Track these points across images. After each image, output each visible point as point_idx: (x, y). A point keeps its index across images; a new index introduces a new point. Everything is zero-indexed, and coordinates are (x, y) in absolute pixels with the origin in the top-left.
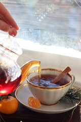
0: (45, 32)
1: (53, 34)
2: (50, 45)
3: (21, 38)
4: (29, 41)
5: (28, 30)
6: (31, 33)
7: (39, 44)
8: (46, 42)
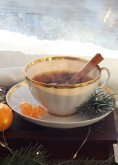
0: (46, 18)
1: (59, 20)
2: (54, 39)
3: (6, 29)
4: (19, 34)
5: (17, 15)
6: (21, 20)
7: (36, 37)
8: (48, 34)
